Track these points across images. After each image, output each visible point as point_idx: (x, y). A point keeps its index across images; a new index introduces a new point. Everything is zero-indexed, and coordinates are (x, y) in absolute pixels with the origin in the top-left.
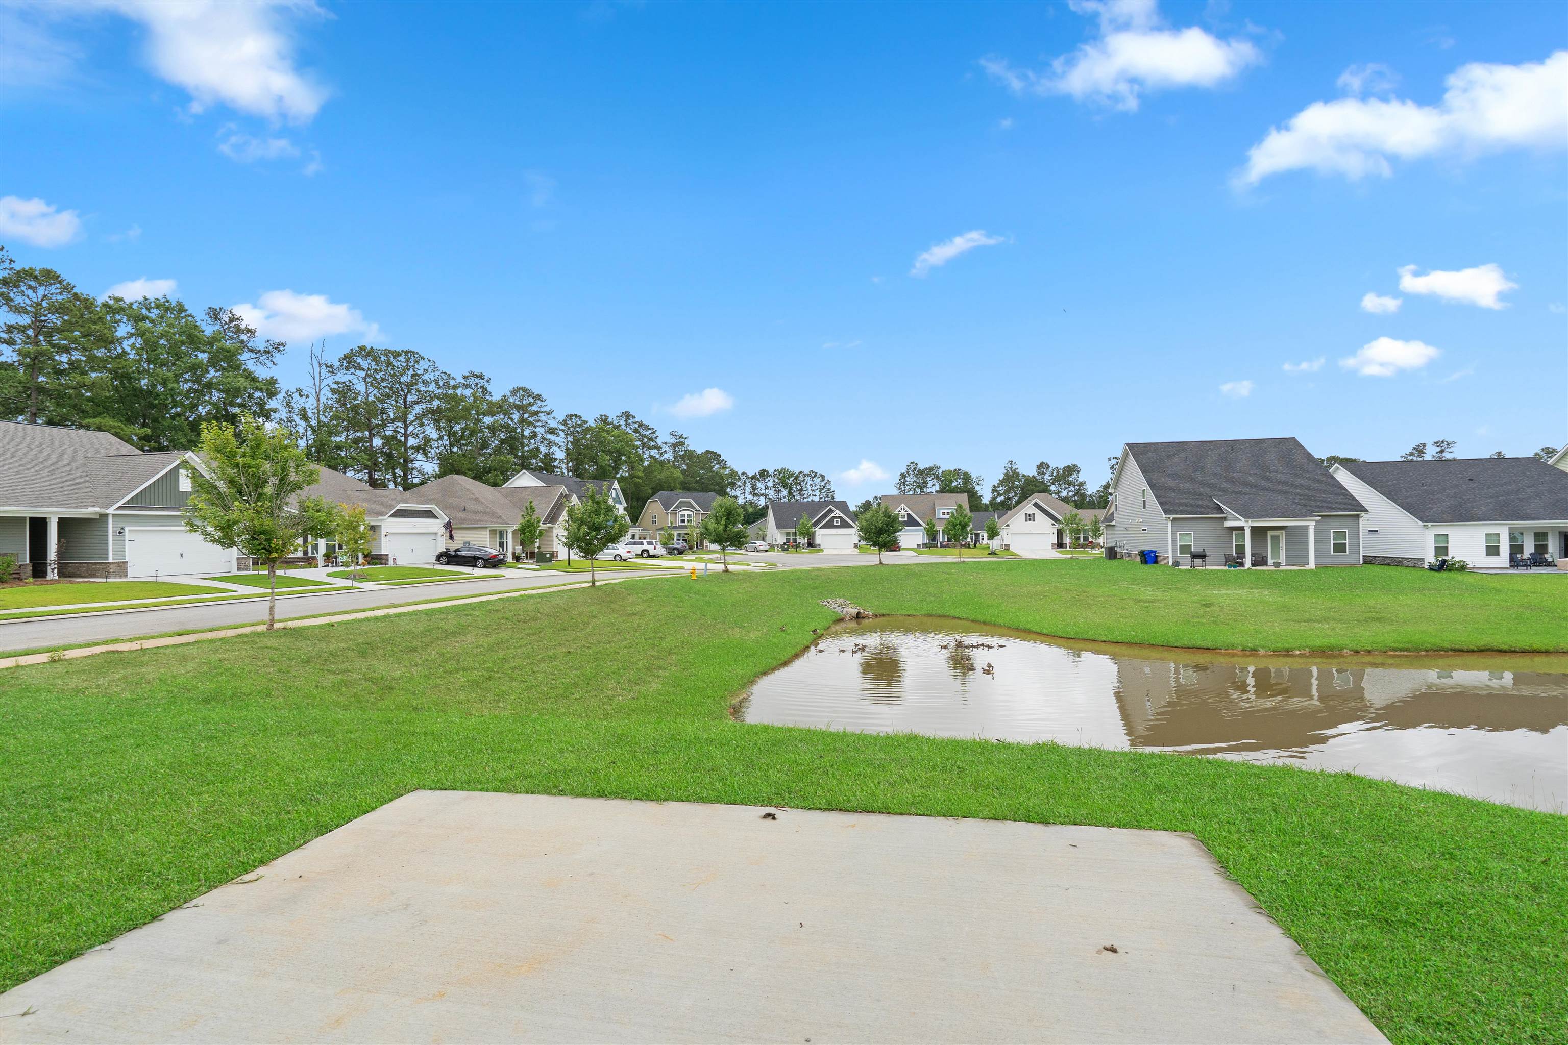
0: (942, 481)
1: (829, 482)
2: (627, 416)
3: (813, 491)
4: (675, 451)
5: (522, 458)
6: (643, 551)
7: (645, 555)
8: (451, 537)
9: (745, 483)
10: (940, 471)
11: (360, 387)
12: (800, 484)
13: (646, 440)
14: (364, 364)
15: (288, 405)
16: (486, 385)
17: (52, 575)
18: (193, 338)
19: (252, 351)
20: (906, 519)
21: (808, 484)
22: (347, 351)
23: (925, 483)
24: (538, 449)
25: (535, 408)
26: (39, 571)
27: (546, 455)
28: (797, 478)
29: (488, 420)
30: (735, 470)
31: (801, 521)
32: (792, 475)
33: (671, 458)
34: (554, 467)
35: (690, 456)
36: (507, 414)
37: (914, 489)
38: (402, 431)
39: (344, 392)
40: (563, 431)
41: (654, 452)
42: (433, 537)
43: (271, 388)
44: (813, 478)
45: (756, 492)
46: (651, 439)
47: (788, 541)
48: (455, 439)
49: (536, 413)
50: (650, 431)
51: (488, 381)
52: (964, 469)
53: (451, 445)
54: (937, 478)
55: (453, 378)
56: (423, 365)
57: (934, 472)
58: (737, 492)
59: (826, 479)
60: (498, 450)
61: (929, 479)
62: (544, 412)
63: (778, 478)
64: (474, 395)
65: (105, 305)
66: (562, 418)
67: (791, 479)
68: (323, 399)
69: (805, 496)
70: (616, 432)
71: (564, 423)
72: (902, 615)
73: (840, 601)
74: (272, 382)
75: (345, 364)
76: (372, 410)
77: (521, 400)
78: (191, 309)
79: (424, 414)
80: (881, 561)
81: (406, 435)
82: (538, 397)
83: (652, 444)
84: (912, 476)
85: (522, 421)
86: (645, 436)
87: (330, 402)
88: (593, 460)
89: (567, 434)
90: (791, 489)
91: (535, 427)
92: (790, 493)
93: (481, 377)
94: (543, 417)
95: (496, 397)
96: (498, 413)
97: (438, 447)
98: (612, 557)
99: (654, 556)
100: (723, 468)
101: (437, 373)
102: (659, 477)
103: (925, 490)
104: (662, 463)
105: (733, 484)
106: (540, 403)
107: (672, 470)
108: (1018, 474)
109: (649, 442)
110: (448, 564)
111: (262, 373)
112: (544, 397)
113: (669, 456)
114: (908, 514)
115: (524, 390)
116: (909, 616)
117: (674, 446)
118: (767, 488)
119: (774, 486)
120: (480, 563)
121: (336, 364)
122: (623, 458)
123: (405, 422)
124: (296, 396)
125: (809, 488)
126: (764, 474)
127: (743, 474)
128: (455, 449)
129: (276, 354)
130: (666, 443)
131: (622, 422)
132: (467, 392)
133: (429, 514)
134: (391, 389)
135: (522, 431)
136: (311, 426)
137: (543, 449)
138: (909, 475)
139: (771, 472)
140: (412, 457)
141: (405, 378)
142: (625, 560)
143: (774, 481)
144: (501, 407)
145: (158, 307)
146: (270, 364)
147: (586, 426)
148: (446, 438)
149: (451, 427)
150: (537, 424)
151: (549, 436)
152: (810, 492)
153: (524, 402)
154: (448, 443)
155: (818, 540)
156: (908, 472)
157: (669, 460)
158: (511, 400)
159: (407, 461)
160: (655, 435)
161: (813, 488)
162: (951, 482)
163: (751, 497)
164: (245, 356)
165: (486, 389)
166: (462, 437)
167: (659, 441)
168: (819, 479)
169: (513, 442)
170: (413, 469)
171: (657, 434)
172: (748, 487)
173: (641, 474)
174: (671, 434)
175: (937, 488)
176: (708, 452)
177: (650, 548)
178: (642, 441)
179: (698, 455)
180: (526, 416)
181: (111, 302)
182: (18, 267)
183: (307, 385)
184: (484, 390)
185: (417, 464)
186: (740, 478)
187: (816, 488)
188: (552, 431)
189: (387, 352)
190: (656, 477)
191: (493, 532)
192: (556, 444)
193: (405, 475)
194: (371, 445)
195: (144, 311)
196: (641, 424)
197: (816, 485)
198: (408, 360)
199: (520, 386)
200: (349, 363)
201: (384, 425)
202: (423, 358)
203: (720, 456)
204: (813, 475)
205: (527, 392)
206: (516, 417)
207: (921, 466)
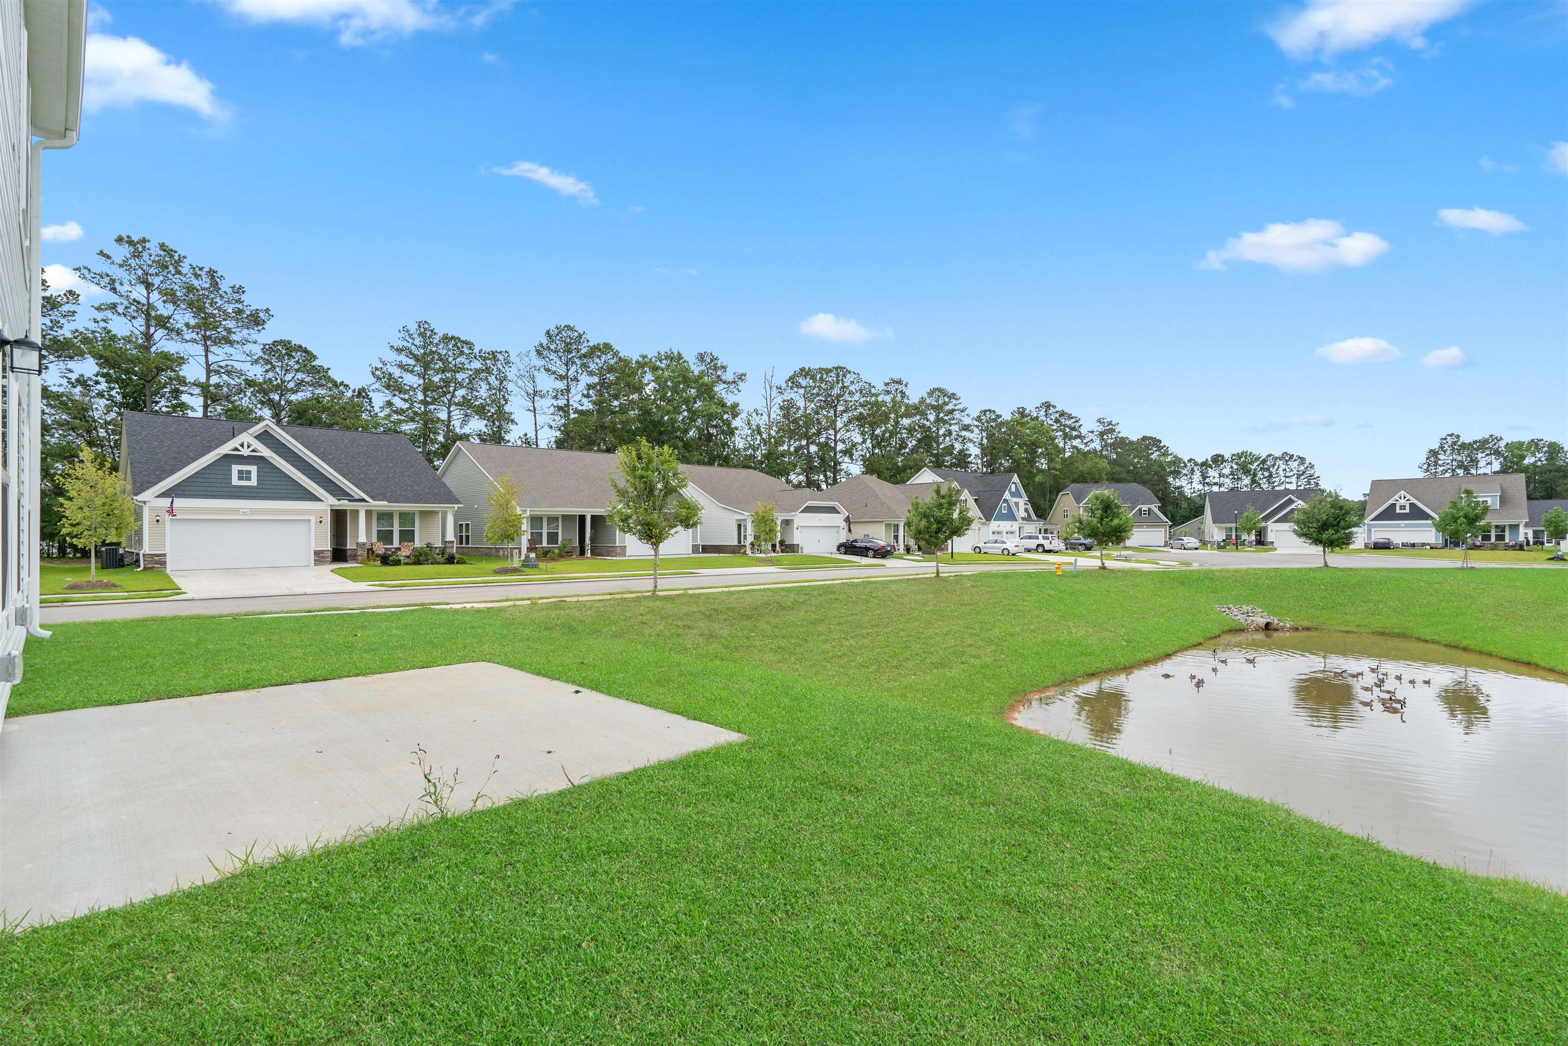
0: (1505, 458)
1: (1312, 466)
2: (1047, 406)
3: (1286, 477)
4: (1103, 439)
5: (936, 456)
6: (1038, 545)
7: (1040, 550)
8: (850, 531)
9: (1193, 471)
10: (1502, 444)
11: (801, 403)
12: (1268, 469)
13: (1068, 430)
14: (803, 382)
15: (749, 423)
16: (904, 390)
17: (588, 554)
18: (685, 378)
19: (724, 382)
20: (1407, 510)
21: (1281, 469)
22: (791, 373)
23: (1472, 461)
24: (952, 446)
25: (950, 407)
26: (582, 552)
27: (961, 451)
28: (1264, 462)
29: (905, 422)
30: (1180, 456)
31: (1245, 514)
32: (1257, 459)
33: (1099, 448)
34: (969, 462)
35: (1122, 443)
36: (924, 415)
37: (1453, 470)
38: (833, 437)
39: (788, 408)
40: (977, 426)
41: (1076, 442)
42: (836, 530)
43: (734, 410)
44: (1287, 461)
45: (1207, 480)
46: (1074, 429)
47: (1229, 537)
48: (878, 442)
49: (951, 412)
50: (1073, 420)
51: (906, 386)
52: (1549, 438)
53: (874, 447)
54: (1497, 453)
55: (874, 387)
56: (849, 378)
57: (1490, 445)
58: (1182, 482)
59: (1307, 462)
60: (914, 450)
61: (1480, 455)
62: (958, 410)
63: (1237, 464)
64: (893, 400)
65: (638, 362)
66: (976, 414)
67: (1256, 464)
68: (773, 415)
69: (1276, 484)
70: (1032, 424)
71: (978, 419)
72: (1337, 631)
73: (1245, 608)
74: (735, 406)
75: (790, 384)
76: (809, 421)
77: (937, 401)
78: (686, 357)
79: (850, 421)
80: (1326, 563)
81: (836, 442)
82: (953, 396)
83: (1074, 433)
84: (1448, 452)
85: (938, 420)
86: (1065, 426)
87: (779, 418)
88: (1007, 453)
89: (982, 430)
90: (1255, 475)
91: (950, 425)
92: (1253, 481)
93: (899, 382)
94: (957, 415)
95: (913, 398)
96: (915, 415)
97: (862, 450)
98: (1000, 551)
99: (1050, 551)
100: (1164, 455)
101: (861, 384)
102: (1081, 468)
103: (1473, 471)
104: (1085, 454)
105: (1177, 474)
106: (954, 402)
107: (1097, 460)
109: (1071, 431)
110: (845, 553)
111: (729, 400)
112: (958, 395)
113: (1096, 445)
114: (1412, 505)
115: (939, 390)
116: (1347, 632)
117: (1102, 434)
118: (1221, 475)
119: (1232, 473)
120: (871, 553)
121: (784, 385)
122: (1040, 450)
123: (835, 429)
124: (754, 415)
125: (1282, 473)
126: (1218, 460)
127: (1190, 460)
128: (877, 451)
129: (740, 383)
130: (1092, 432)
131: (1042, 413)
132: (888, 399)
133: (833, 510)
134: (825, 401)
135: (938, 429)
136: (763, 439)
137: (958, 446)
138: (1445, 451)
139: (1227, 456)
140: (840, 460)
141: (836, 391)
142: (1014, 555)
143: (1232, 467)
144: (917, 410)
145: (666, 358)
146: (736, 392)
147: (999, 420)
148: (869, 441)
149: (874, 431)
150: (952, 422)
151: (964, 433)
152: (1283, 479)
153: (940, 402)
154: (870, 445)
155: (1270, 537)
156: (1442, 447)
157: (1095, 451)
158: (928, 401)
159: (837, 463)
160: (1078, 424)
161: (1288, 474)
162: (1523, 457)
163: (1201, 487)
164: (719, 388)
165: (904, 393)
166: (883, 439)
167: (1084, 431)
168: (1296, 463)
169: (927, 440)
170: (841, 470)
171: (1081, 422)
172: (1197, 476)
173: (1058, 466)
174: (1099, 421)
175: (1496, 466)
176: (1145, 438)
177: (1046, 543)
178: (1064, 431)
179: (1131, 443)
180: (942, 415)
181: (641, 359)
182: (591, 344)
183: (761, 405)
184: (903, 394)
185: (844, 466)
186: (1186, 466)
187: (1292, 474)
188: (966, 428)
189: (821, 370)
190: (1078, 468)
191: (888, 526)
192: (970, 440)
193: (835, 476)
194: (808, 452)
195: (658, 363)
196: (1062, 414)
197: (1292, 470)
198: (838, 376)
199: (936, 387)
200: (793, 383)
201: (819, 433)
202: (850, 372)
203: (1160, 441)
204: (1287, 458)
205: (942, 392)
206: (932, 417)
207: (1466, 438)
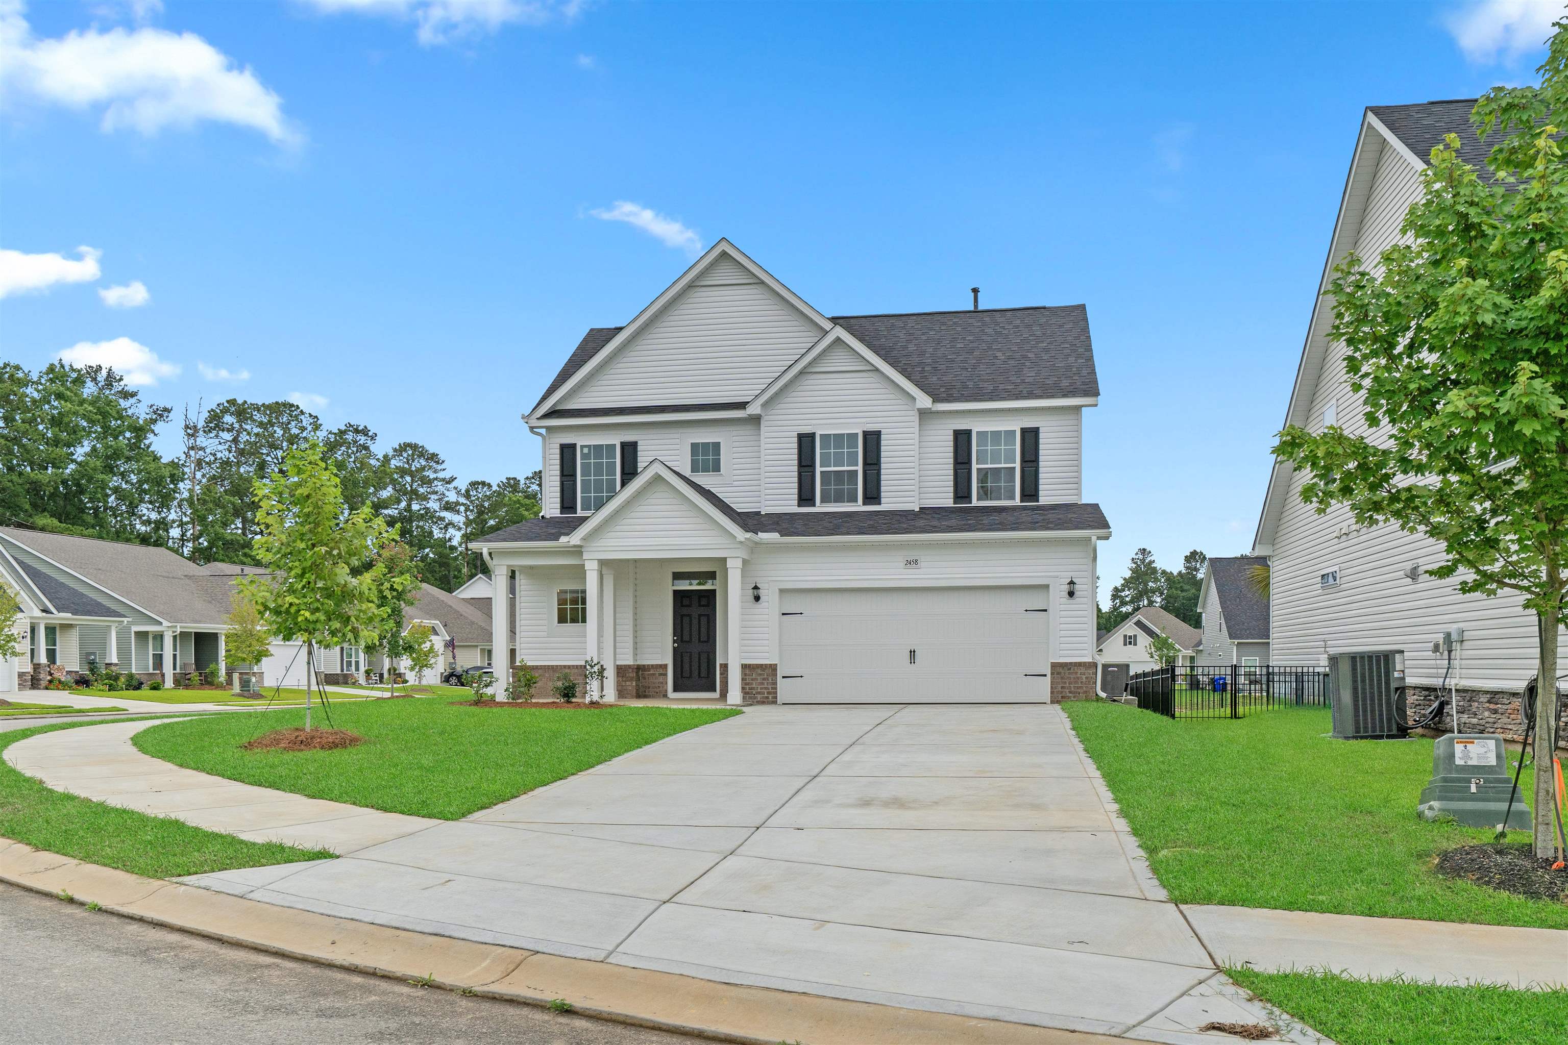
8: (454, 657)
16: (369, 443)
25: (428, 474)
40: (464, 505)
49: (430, 481)
51: (372, 438)
62: (443, 480)
66: (463, 488)
71: (467, 495)
77: (409, 462)
82: (434, 457)
85: (409, 492)
89: (469, 510)
91: (429, 501)
93: (365, 432)
94: (439, 486)
106: (436, 466)
108: (1154, 570)
112: (442, 457)
115: (414, 447)
129: (156, 422)
135: (410, 507)
150: (432, 496)
151: (444, 514)
153: (414, 465)
158: (396, 462)
165: (366, 448)
180: (415, 485)
188: (449, 507)
191: (482, 651)
192: (454, 525)
199: (409, 441)
202: (304, 413)
205: (417, 450)
